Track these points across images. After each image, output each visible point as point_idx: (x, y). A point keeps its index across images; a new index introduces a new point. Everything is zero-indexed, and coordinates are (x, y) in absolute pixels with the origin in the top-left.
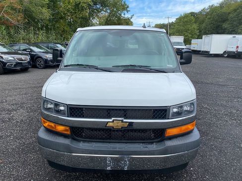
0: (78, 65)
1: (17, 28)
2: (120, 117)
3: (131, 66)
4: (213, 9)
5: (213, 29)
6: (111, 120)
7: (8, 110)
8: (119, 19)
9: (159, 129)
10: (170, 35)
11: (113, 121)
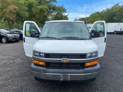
0: (47, 37)
1: (13, 21)
2: (66, 58)
3: (70, 37)
4: (108, 10)
5: (109, 20)
6: (62, 59)
7: (12, 59)
8: (62, 16)
9: (82, 63)
10: (87, 23)
11: (63, 60)
